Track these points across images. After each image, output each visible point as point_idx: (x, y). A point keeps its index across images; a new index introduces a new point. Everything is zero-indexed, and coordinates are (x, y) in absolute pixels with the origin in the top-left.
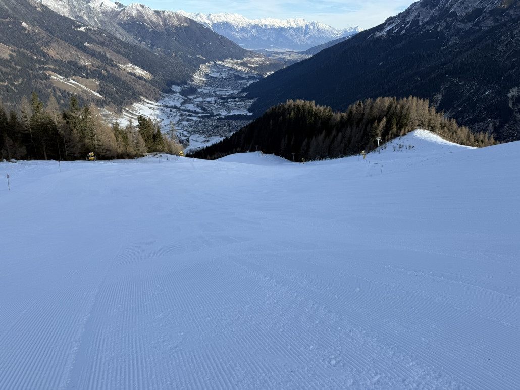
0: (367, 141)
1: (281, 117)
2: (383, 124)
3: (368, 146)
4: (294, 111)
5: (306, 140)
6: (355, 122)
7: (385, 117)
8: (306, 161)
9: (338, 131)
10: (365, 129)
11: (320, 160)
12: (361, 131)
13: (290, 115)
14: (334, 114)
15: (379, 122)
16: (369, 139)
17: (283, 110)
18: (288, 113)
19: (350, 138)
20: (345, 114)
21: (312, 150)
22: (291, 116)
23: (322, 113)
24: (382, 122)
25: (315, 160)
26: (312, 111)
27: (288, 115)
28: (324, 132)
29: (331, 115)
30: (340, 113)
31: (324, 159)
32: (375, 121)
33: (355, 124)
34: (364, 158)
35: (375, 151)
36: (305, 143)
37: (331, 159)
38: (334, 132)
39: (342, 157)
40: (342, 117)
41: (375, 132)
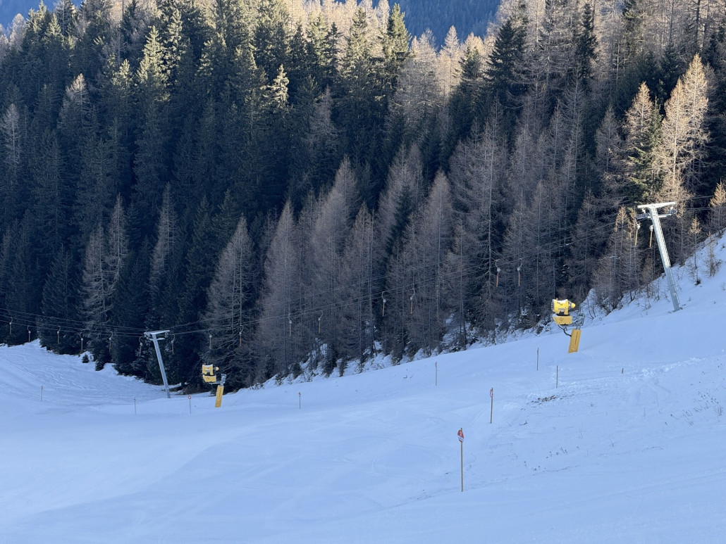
0: (600, 230)
1: (79, 83)
2: (687, 108)
3: (609, 259)
4: (163, 37)
5: (240, 236)
6: (528, 99)
7: (697, 64)
8: (229, 389)
9: (435, 163)
10: (589, 144)
11: (328, 370)
12: (559, 164)
13: (135, 66)
14: (420, 49)
15: (662, 95)
16: (612, 212)
17: (93, 32)
18: (125, 55)
19: (501, 209)
20: (482, 47)
21: (273, 303)
22: (143, 74)
23: (341, 45)
24: (679, 95)
25: (298, 371)
26: (281, 32)
27: (126, 66)
28: (344, 177)
29: (401, 56)
30: (462, 37)
31: (353, 365)
32: (634, 92)
33: (527, 112)
34: (573, 348)
35: (650, 293)
36: (231, 258)
37: (398, 359)
38: (403, 176)
39: (463, 343)
40: (470, 68)
41: (645, 165)
